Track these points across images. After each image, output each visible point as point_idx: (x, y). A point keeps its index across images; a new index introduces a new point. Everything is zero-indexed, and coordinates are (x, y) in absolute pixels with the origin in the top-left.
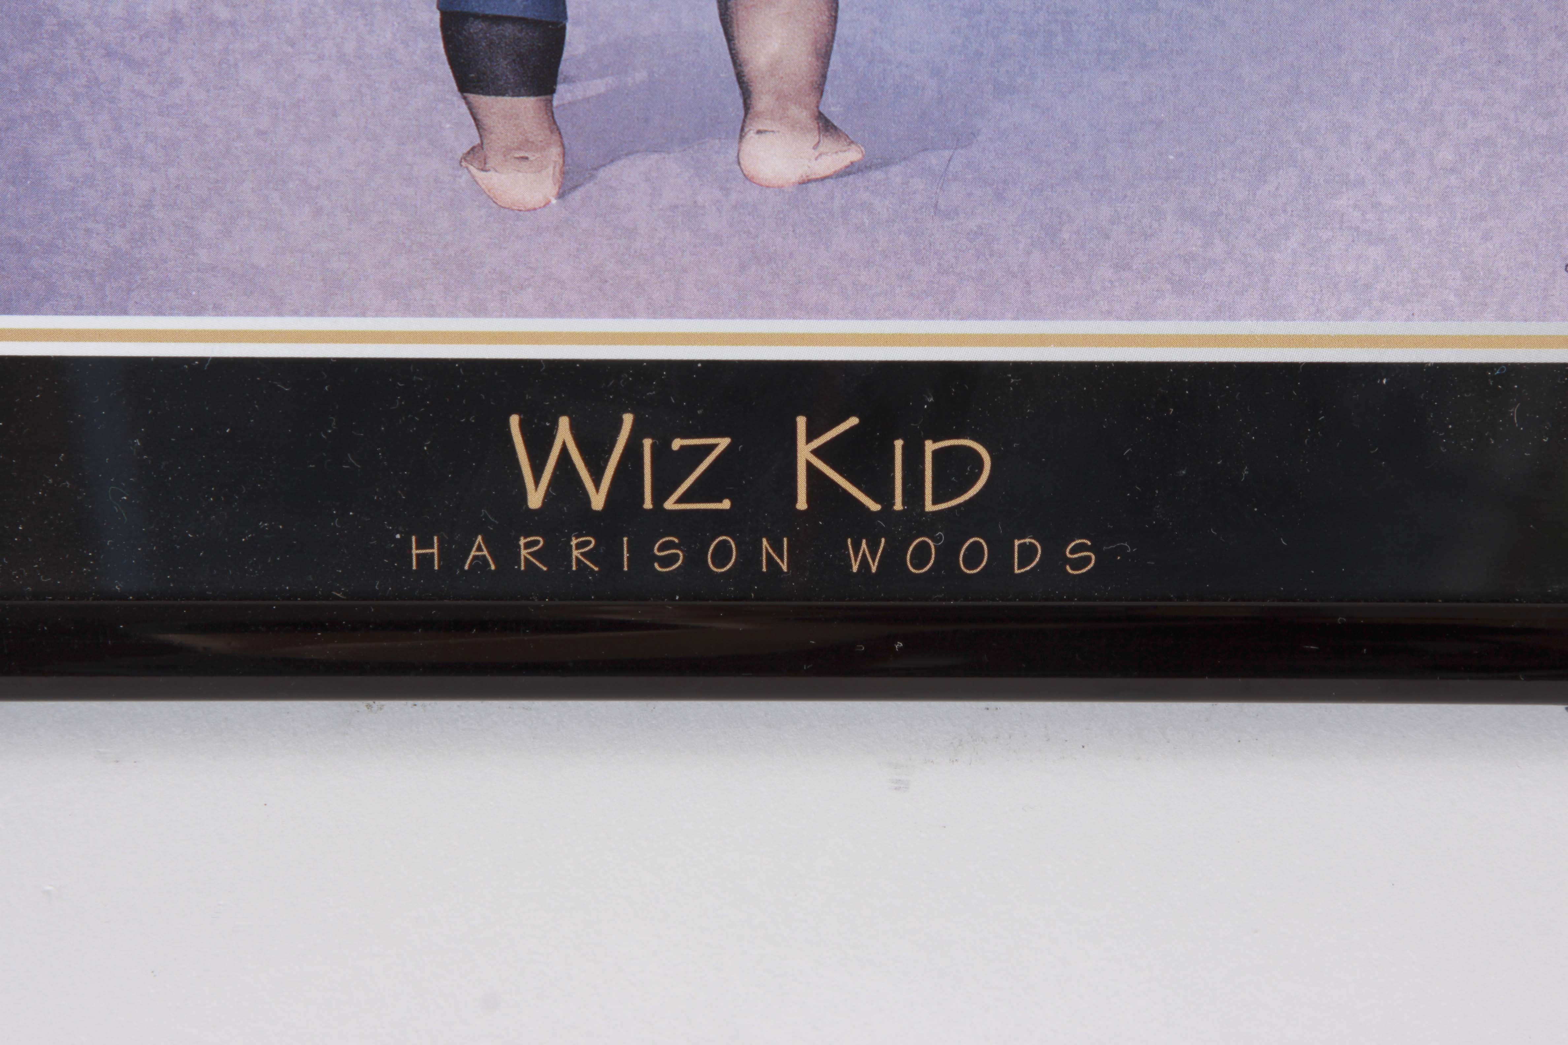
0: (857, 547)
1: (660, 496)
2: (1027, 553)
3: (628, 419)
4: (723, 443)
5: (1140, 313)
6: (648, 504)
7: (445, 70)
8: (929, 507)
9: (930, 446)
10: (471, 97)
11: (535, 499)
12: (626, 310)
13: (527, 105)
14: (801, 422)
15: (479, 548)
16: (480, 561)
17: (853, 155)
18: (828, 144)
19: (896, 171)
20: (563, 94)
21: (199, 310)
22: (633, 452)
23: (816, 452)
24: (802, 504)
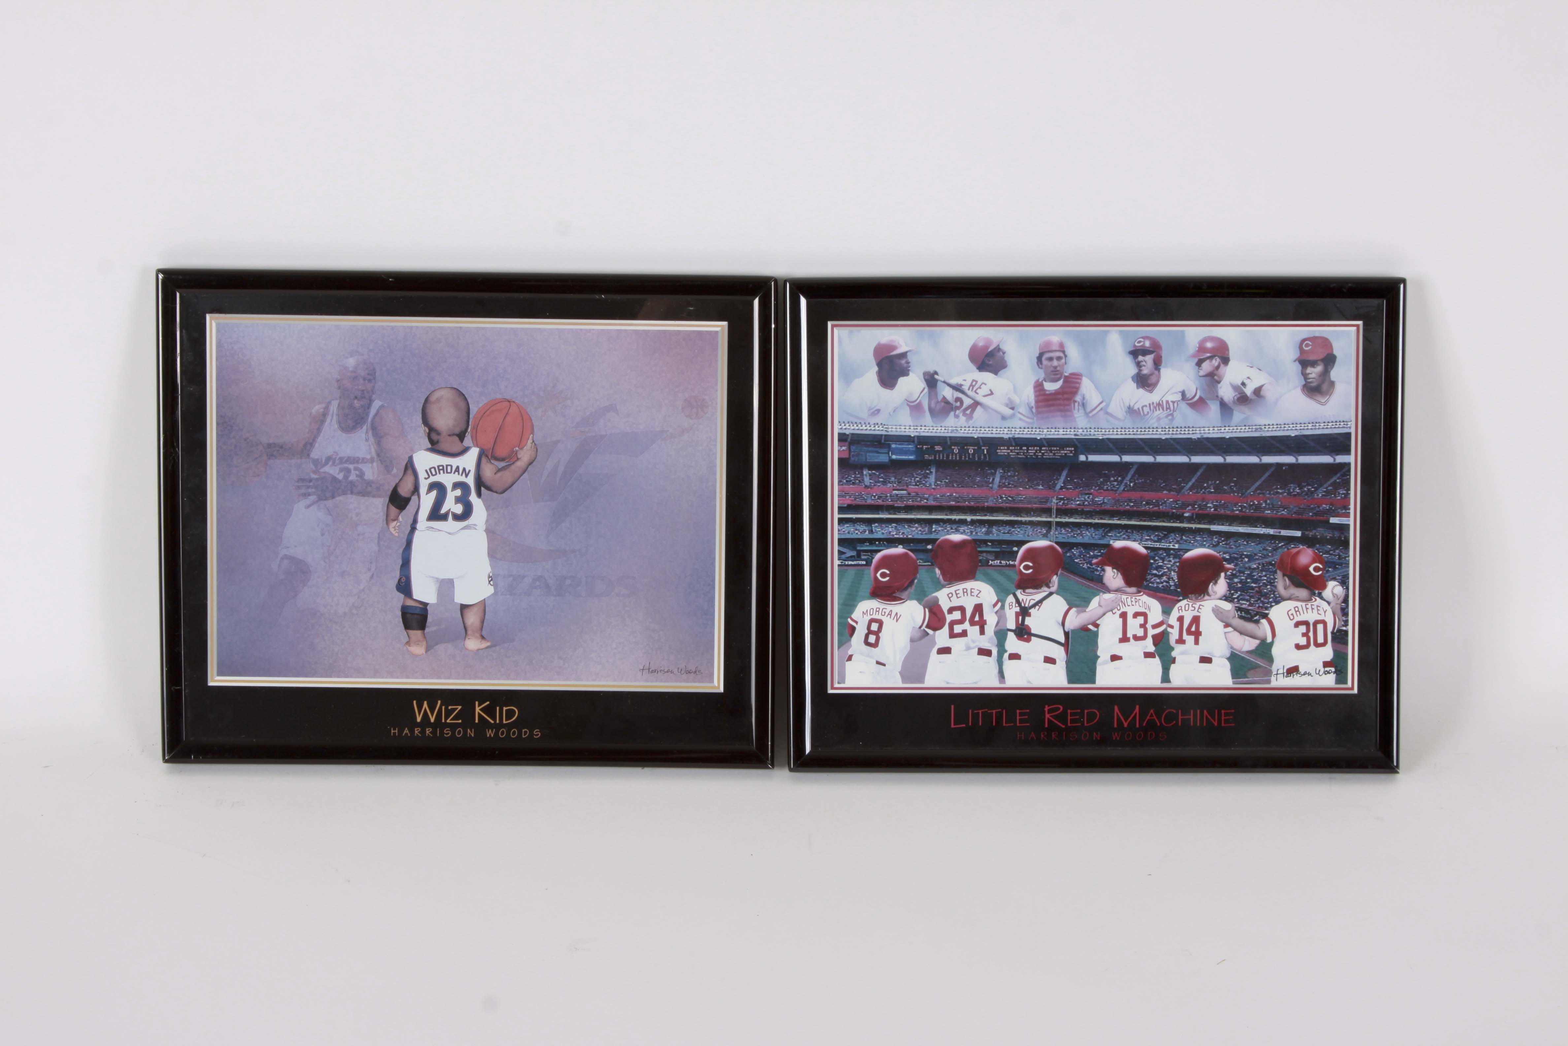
0: (489, 731)
1: (446, 719)
2: (526, 733)
3: (439, 702)
4: (460, 707)
5: (550, 679)
6: (443, 721)
7: (402, 625)
8: (504, 722)
9: (505, 709)
10: (408, 631)
11: (419, 719)
12: (439, 677)
13: (419, 632)
14: (477, 703)
15: (406, 731)
16: (406, 734)
17: (488, 644)
18: (483, 641)
19: (498, 648)
20: (427, 630)
21: (347, 677)
22: (440, 709)
23: (480, 710)
24: (477, 721)
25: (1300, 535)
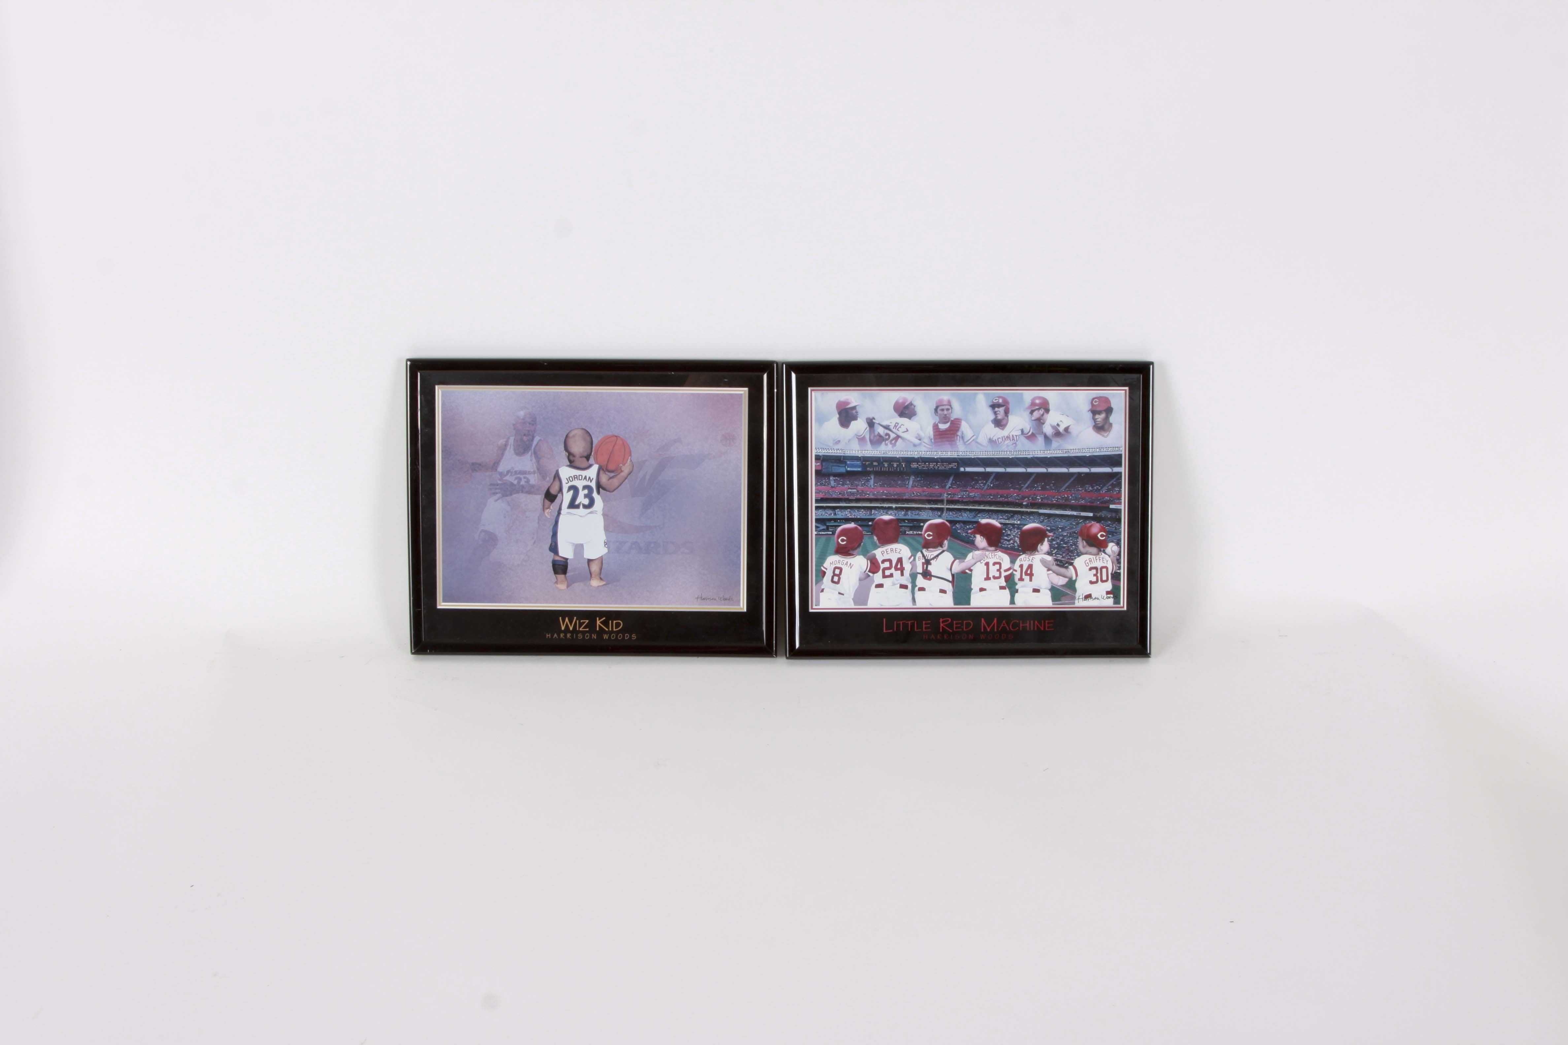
0: (605, 635)
1: (579, 628)
2: (627, 636)
3: (575, 618)
4: (587, 621)
5: (641, 604)
6: (578, 629)
7: (553, 572)
8: (614, 630)
9: (614, 622)
10: (556, 575)
11: (563, 628)
12: (575, 603)
13: (563, 576)
14: (598, 619)
15: (555, 635)
16: (555, 637)
17: (604, 583)
18: (601, 581)
19: (610, 585)
20: (568, 575)
21: (520, 603)
22: (576, 622)
23: (600, 622)
24: (598, 629)
25: (1092, 515)
